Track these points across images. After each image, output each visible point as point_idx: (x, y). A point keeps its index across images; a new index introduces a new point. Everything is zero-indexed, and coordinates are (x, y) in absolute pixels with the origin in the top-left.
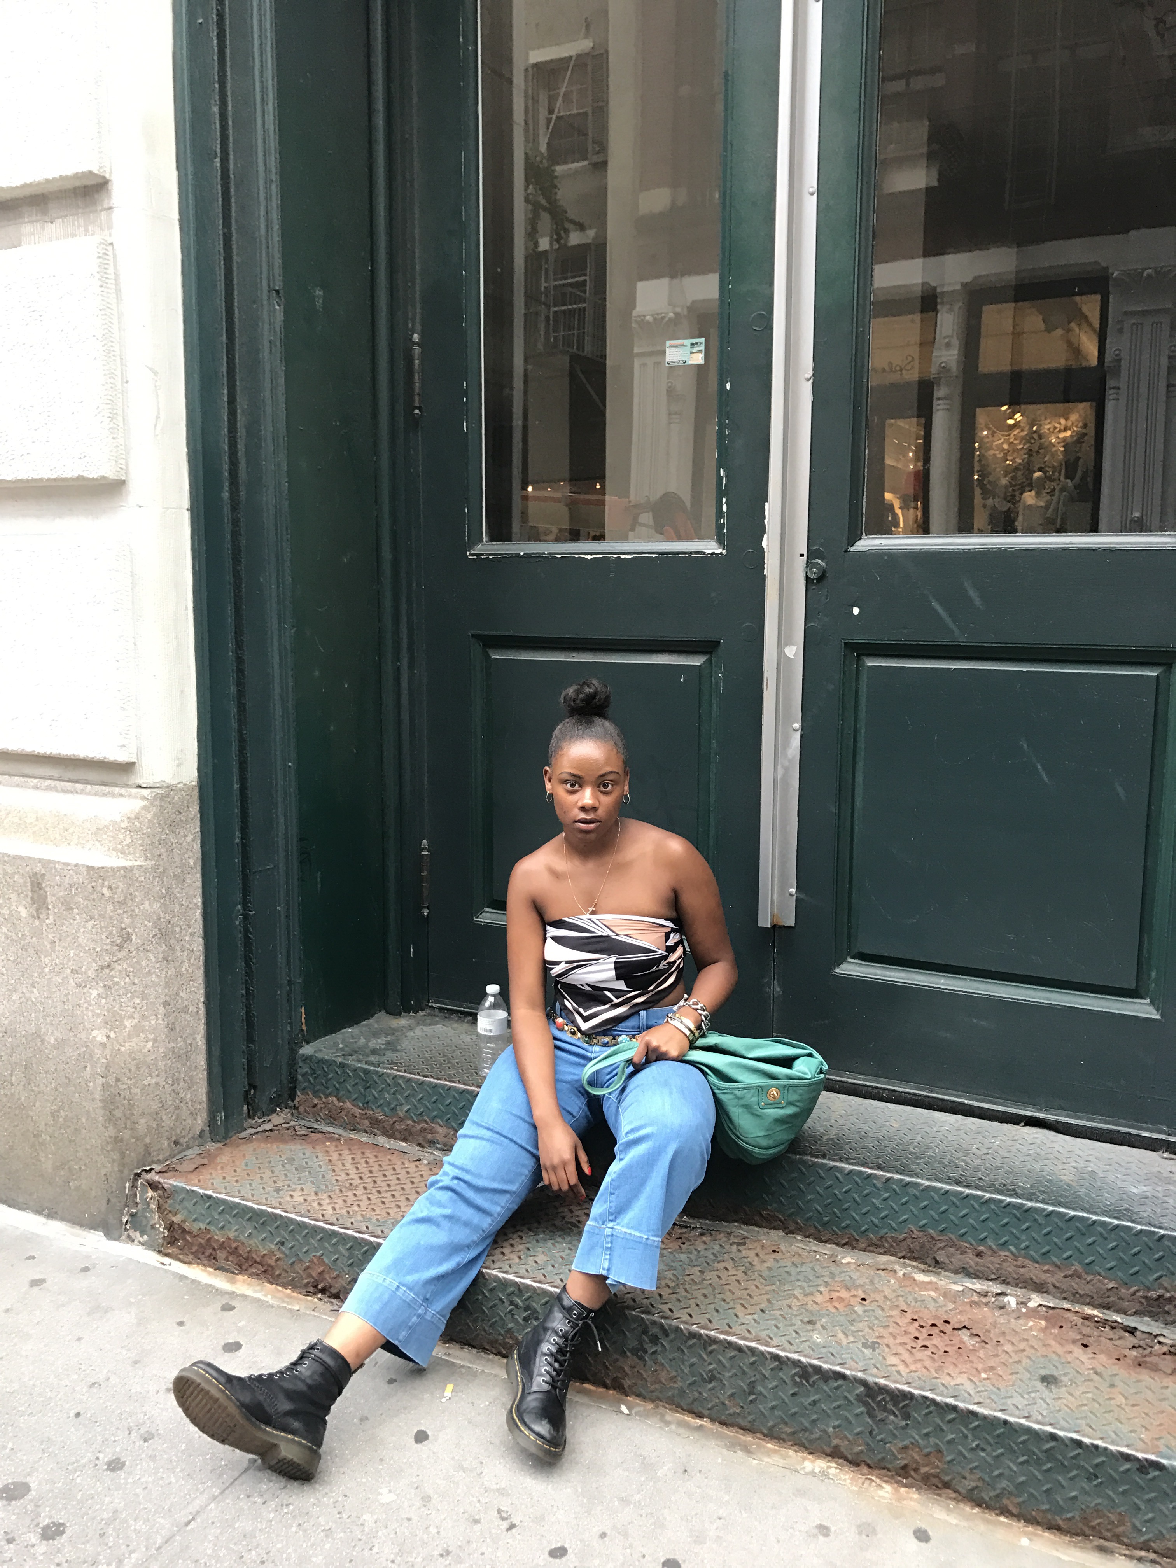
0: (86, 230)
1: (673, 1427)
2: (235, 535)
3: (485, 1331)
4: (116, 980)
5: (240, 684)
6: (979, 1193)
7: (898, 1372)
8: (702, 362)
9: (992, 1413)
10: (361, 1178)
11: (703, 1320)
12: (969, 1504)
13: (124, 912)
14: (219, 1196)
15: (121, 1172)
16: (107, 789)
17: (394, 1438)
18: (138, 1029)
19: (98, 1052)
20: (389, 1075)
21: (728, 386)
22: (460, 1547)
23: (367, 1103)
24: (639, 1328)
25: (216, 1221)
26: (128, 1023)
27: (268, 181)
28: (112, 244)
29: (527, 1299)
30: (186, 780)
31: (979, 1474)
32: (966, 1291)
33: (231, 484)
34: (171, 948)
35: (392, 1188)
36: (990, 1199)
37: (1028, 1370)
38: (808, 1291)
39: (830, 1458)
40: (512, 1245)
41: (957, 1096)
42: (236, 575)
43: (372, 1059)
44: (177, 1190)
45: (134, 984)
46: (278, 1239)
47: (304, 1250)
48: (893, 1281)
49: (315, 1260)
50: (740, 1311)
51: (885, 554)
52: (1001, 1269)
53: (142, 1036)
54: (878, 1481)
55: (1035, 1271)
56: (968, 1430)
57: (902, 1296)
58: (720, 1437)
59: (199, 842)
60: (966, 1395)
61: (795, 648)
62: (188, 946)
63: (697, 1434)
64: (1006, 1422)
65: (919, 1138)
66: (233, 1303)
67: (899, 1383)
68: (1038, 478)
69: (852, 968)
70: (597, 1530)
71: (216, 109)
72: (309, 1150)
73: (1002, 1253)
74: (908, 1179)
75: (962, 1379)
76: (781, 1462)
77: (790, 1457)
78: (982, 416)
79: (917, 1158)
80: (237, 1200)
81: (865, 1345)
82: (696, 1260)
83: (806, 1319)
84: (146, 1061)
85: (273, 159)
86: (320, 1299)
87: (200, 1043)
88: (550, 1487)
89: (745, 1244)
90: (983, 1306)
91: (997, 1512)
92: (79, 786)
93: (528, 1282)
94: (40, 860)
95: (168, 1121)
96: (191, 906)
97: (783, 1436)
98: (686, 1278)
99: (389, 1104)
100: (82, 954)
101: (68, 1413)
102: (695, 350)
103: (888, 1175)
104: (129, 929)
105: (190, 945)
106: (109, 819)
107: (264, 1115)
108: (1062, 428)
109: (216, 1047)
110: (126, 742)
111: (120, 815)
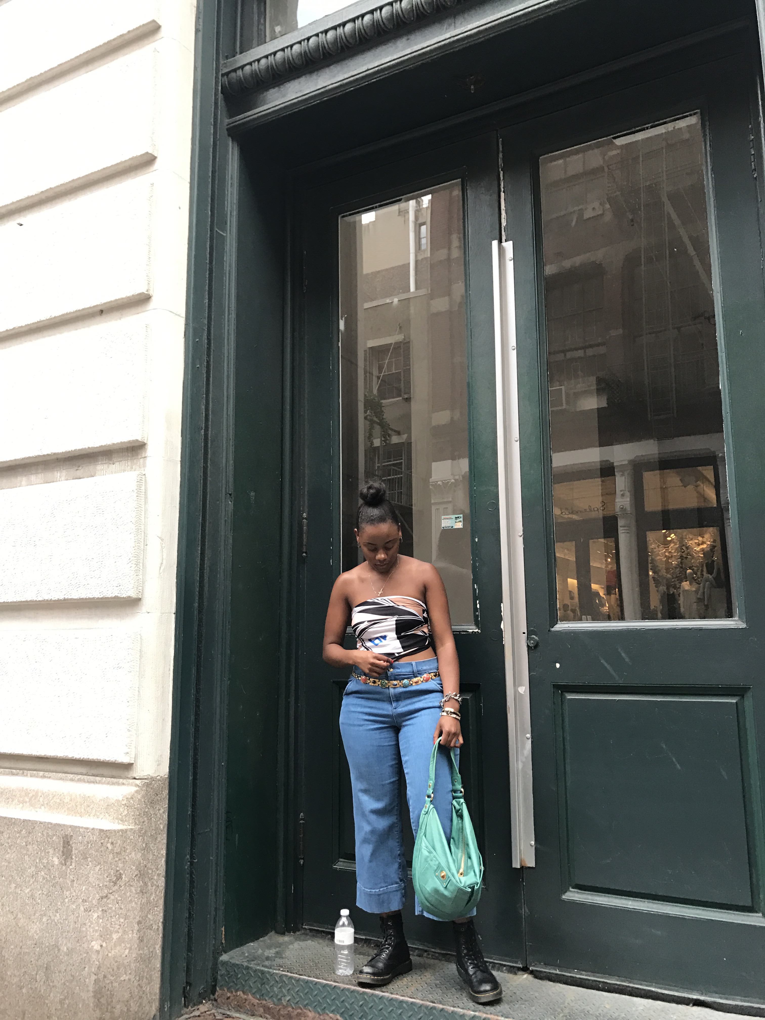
0: (132, 468)
2: (200, 626)
4: (110, 906)
5: (197, 714)
8: (461, 527)
13: (119, 860)
16: (115, 780)
18: (121, 940)
19: (94, 957)
20: (277, 974)
21: (477, 540)
23: (263, 995)
26: (115, 936)
27: (228, 440)
28: (144, 475)
30: (162, 775)
33: (199, 598)
34: (146, 884)
41: (647, 986)
42: (199, 650)
43: (267, 963)
45: (121, 909)
51: (572, 632)
53: (123, 945)
59: (167, 814)
61: (524, 688)
62: (155, 883)
68: (690, 573)
69: (573, 895)
71: (203, 407)
78: (652, 537)
84: (124, 963)
87: (158, 951)
92: (98, 779)
94: (71, 826)
95: (134, 1007)
96: (159, 856)
99: (277, 995)
100: (90, 888)
102: (457, 521)
104: (121, 871)
105: (157, 882)
106: (115, 799)
107: (194, 1005)
108: (700, 542)
109: (168, 955)
110: (128, 750)
111: (122, 796)
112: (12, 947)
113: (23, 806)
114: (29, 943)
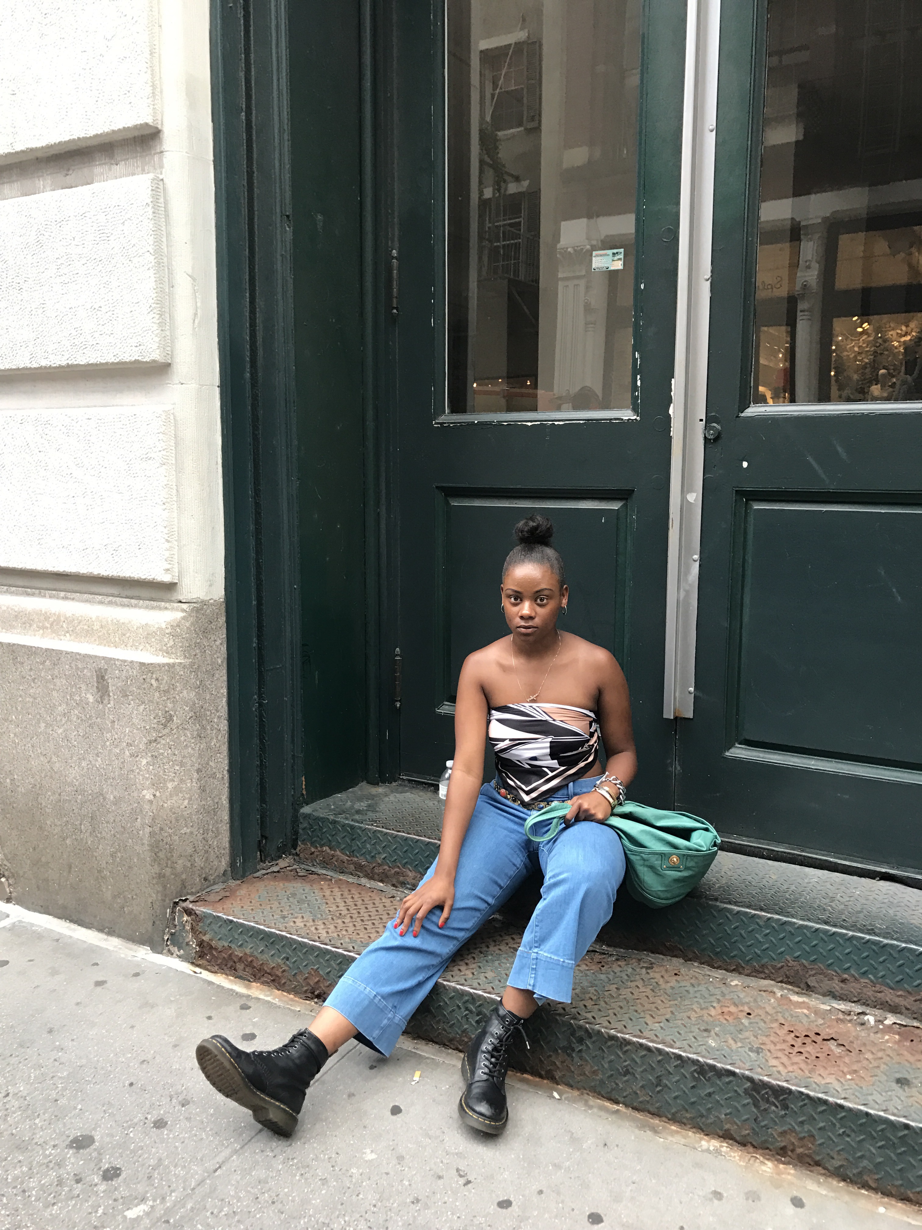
0: (143, 170)
1: (595, 1110)
2: (254, 407)
3: (445, 1031)
4: (161, 751)
5: (257, 523)
6: (844, 931)
7: (779, 1072)
8: (621, 267)
9: (856, 1106)
10: (348, 910)
11: (620, 1026)
12: (836, 1179)
13: (168, 699)
14: (239, 921)
15: (164, 901)
16: (155, 604)
17: (375, 1111)
18: (177, 790)
19: (147, 807)
20: (369, 830)
21: (642, 286)
22: (427, 1197)
23: (353, 851)
24: (569, 1031)
25: (236, 941)
26: (170, 785)
27: (281, 131)
28: (162, 180)
29: (479, 1006)
30: (216, 597)
31: (844, 1155)
32: (833, 1010)
33: (251, 367)
34: (203, 728)
35: (373, 918)
36: (853, 937)
37: (885, 1074)
38: (703, 1006)
39: (722, 1139)
40: (467, 964)
41: (823, 855)
42: (255, 438)
43: (357, 817)
44: (206, 916)
45: (174, 754)
46: (284, 955)
47: (304, 964)
48: (772, 1000)
49: (313, 973)
50: (649, 1020)
51: (769, 419)
52: (862, 993)
53: (181, 795)
54: (761, 1158)
55: (889, 996)
56: (836, 1119)
57: (781, 1012)
58: (634, 1120)
59: (225, 646)
60: (835, 1092)
61: (694, 495)
62: (216, 726)
63: (614, 1117)
64: (867, 1114)
65: (793, 888)
66: (250, 1004)
67: (779, 1081)
68: (883, 375)
69: (739, 752)
70: (535, 1187)
71: (242, 74)
72: (307, 888)
73: (862, 980)
74: (785, 919)
75: (830, 1079)
76: (683, 1141)
77: (690, 1137)
78: (838, 325)
79: (792, 903)
80: (252, 924)
81: (751, 1050)
82: (613, 979)
83: (702, 1028)
84: (183, 815)
85: (286, 113)
86: (316, 1003)
87: (224, 802)
88: (498, 1153)
89: (652, 968)
90: (847, 1022)
91: (859, 1186)
92: (133, 601)
93: (480, 992)
94: (104, 658)
95: (199, 862)
96: (219, 695)
97: (684, 1120)
98: (606, 993)
99: (370, 852)
100: (135, 731)
101: (124, 1083)
102: (615, 258)
103: (769, 915)
104: (171, 712)
105: (218, 725)
106: (156, 626)
107: (272, 860)
108: (903, 333)
109: (237, 806)
110: (169, 566)
111: (165, 624)
112: (49, 793)
113: (44, 633)
114: (68, 789)
